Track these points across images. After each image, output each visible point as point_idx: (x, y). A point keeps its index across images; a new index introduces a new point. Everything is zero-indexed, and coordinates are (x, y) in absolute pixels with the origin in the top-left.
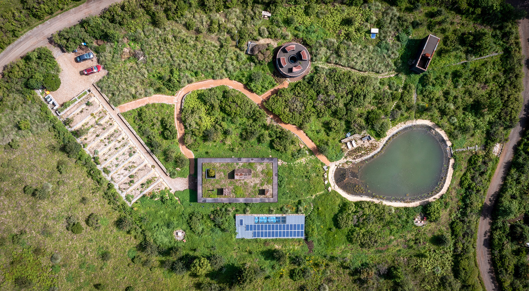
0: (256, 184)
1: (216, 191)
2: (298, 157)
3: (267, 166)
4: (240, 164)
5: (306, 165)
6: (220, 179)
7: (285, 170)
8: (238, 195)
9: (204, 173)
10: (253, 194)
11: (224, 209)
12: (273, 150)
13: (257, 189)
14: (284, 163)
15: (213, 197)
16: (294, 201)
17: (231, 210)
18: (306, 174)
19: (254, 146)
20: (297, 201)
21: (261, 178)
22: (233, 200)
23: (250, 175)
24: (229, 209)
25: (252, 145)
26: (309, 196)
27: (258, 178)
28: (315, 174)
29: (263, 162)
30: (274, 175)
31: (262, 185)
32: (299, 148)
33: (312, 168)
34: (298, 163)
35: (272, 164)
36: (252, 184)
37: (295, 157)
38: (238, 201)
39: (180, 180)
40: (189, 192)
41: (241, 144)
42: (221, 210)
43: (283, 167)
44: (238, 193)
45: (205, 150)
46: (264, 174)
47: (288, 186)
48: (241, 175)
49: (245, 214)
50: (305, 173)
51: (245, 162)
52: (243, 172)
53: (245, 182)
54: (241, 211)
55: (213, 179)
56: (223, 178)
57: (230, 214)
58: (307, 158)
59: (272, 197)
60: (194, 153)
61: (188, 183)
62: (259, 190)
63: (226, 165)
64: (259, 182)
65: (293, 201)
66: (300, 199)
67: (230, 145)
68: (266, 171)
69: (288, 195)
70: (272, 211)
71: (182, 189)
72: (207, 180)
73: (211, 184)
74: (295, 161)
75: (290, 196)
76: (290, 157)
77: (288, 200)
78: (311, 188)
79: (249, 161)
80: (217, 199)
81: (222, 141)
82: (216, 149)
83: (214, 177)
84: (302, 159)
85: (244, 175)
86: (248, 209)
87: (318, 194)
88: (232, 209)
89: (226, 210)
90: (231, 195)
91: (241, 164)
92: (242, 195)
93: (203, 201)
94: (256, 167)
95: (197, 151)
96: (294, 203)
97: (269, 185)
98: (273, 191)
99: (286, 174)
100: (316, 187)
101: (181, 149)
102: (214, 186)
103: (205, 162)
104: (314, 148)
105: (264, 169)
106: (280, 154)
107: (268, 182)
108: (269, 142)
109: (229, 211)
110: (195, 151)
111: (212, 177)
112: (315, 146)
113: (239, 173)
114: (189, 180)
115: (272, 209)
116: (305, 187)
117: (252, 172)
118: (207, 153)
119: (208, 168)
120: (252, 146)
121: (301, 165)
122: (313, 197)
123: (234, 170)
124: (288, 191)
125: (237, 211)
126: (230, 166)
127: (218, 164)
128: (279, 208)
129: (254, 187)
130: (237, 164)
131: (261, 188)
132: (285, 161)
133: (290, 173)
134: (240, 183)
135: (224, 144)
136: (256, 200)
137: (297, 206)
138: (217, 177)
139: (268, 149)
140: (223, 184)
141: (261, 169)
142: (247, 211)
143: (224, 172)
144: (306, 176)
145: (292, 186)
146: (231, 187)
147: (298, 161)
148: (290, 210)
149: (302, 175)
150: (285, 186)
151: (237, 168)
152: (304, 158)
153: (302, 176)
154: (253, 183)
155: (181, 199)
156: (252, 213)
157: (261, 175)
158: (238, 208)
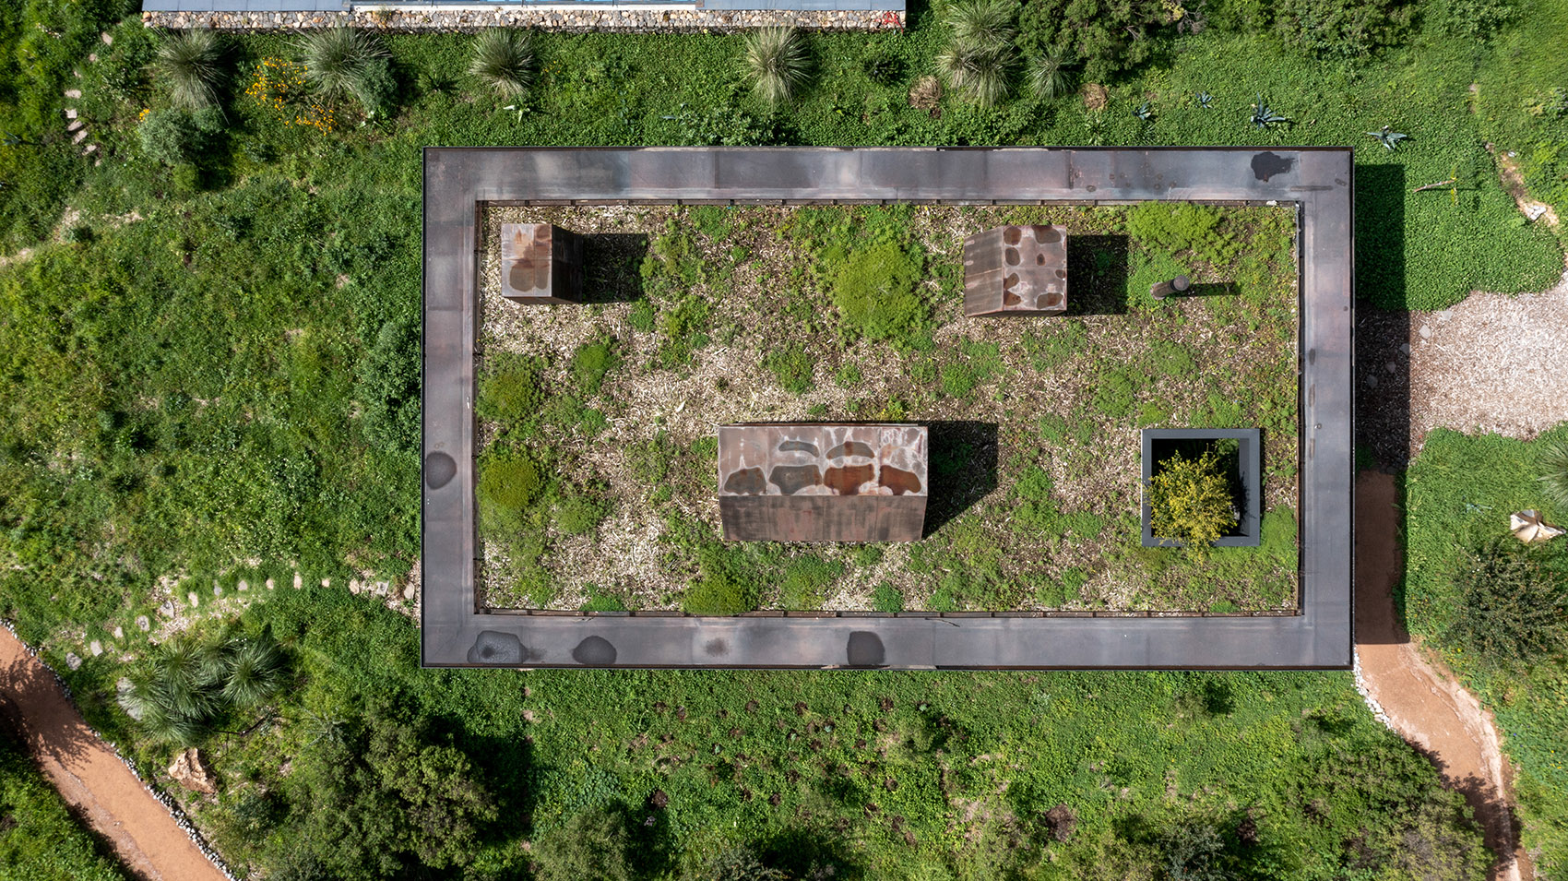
0: (676, 358)
1: (1142, 283)
2: (226, 651)
3: (546, 572)
4: (860, 602)
5: (150, 562)
6: (1096, 429)
7: (369, 517)
8: (879, 230)
9: (1282, 497)
10: (708, 241)
11: (1040, 81)
12: (502, 729)
13: (667, 307)
14: (380, 587)
15: (1183, 218)
16: (271, 175)
17: (958, 77)
18: (150, 467)
19: (701, 775)
20: (244, 181)
21: (618, 428)
22: (938, 177)
23: (739, 480)
24: (975, 93)
25: (720, 791)
26: (119, 225)
27: (650, 431)
28: (56, 463)
29: (594, 625)
30: (465, 469)
31: (611, 353)
32: (222, 745)
33: (84, 536)
34: (230, 585)
35: (480, 591)
36: (717, 360)
37: (252, 657)
38: (884, 172)
39: (1498, 410)
40: (1412, 281)
41: (842, 791)
42: (1072, 75)
43: (389, 544)
44: (880, 258)
45: (1233, 730)
46: (583, 475)
47: (338, 340)
48: (847, 481)
49: (802, 33)
50: (154, 480)
51: (801, 626)
52: (818, 507)
53: (801, 382)
54: (843, 71)
55: (1182, 423)
56: (1063, 429)
57: (962, 28)
58: (131, 633)
59: (482, 208)
60: (1356, 702)
61: (1422, 375)
62: (634, 294)
63: (1018, 588)
64: (641, 389)
65: (286, 172)
66: (210, 200)
67: (965, 779)
68: (558, 516)
69: (337, 239)
70: (506, 66)
71: (1484, 307)
72: (1248, 406)
73: (1196, 360)
74: (258, 611)
75: (316, 226)
76: (315, 657)
77: (337, 192)
78: (91, 313)
79: (758, 637)
80: (1126, 186)
81: (1049, 828)
82: (1111, 742)
83: (1162, 450)
84: (184, 624)
85: (810, 475)
86: (769, 88)
87: (26, 254)
88: (942, 93)
89: (1015, 77)
90: (960, 234)
91: (843, 599)
92: (837, 231)
93: (1286, 166)
94: (671, 564)
95: (1323, 724)
96: (270, 156)
97: (517, 347)
98: (479, 281)
99: (362, 466)
100: (45, 328)
101: (1493, 743)
102: (1167, 337)
103: (1264, 625)
104: (61, 743)
105: (583, 545)
106: (416, 682)
107: (536, 387)
108: (541, 817)
109: (981, 64)
110: (1347, 725)
111: (1191, 448)
112: (50, 763)
113: (870, 504)
114: (1404, 404)
115: (503, 86)
116: (161, 324)
117: (713, 505)
118: (1217, 702)
119: (1234, 554)
120: (724, 771)
121: (205, 566)
122: (72, 218)
123: (931, 524)
124: (344, 282)
125: (892, 72)
126: (980, 572)
127: (1122, 598)
128: (435, 101)
129: (692, 329)
130: (891, 601)
131: (615, 314)
132: (372, 611)
133: (315, 478)
134: (856, 377)
135: (1024, 798)
136: (672, 173)
137: (235, 120)
138: (1132, 441)
139: (551, 740)
140: (1057, 364)
141: (613, 534)
142: (779, 62)
143: (1044, 504)
144: (143, 442)
145: (300, 335)
146: (965, 326)
147: (227, 606)
148: (312, 69)
149: (185, 459)
150: (371, 337)
151: (895, 556)
152: (164, 636)
153: (185, 443)
154: (704, 379)
155: (1492, 198)
156: (726, 40)
157: (615, 464)
158: (879, 97)
